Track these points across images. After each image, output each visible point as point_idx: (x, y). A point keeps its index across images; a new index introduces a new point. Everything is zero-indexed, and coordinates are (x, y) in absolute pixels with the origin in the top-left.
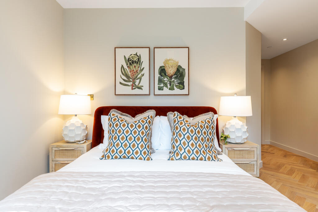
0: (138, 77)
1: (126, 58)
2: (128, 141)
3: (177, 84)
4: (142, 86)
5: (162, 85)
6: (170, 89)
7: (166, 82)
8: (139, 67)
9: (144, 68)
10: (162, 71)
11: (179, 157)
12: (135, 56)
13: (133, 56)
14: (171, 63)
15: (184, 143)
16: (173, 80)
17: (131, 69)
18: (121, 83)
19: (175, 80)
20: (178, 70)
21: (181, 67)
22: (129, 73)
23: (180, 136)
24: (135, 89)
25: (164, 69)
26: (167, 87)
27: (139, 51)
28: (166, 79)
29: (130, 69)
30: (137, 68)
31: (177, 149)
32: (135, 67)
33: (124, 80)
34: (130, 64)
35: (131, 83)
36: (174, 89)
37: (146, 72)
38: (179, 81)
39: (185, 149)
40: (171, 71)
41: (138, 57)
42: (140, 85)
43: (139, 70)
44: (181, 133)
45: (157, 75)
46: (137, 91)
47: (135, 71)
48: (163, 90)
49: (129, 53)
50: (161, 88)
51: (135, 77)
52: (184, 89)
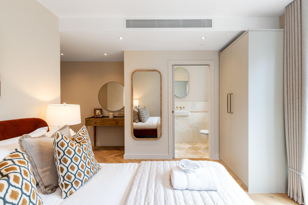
11: (80, 184)
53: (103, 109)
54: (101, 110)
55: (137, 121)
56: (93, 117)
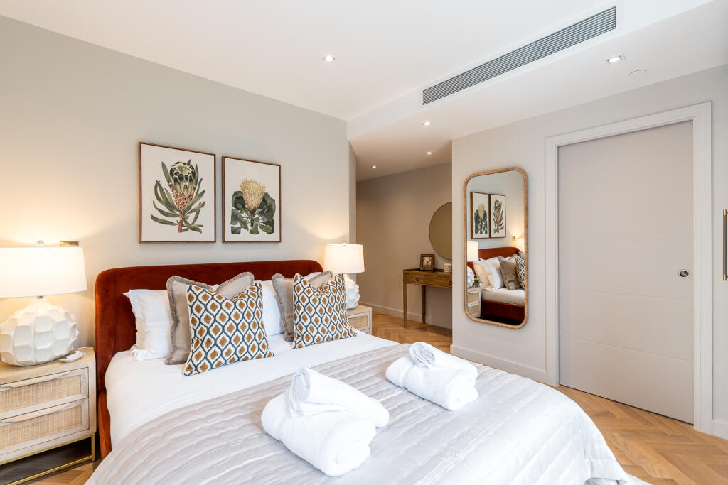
0: (193, 207)
1: (166, 168)
2: (240, 332)
3: (263, 224)
4: (202, 226)
5: (238, 225)
6: (251, 232)
7: (245, 219)
8: (194, 189)
9: (204, 191)
10: (239, 200)
11: (311, 340)
12: (186, 166)
13: (182, 165)
14: (253, 187)
15: (316, 320)
16: (256, 216)
17: (177, 191)
18: (153, 218)
19: (260, 218)
20: (264, 200)
21: (269, 196)
22: (174, 199)
23: (310, 310)
24: (185, 230)
25: (242, 197)
26: (246, 228)
27: (196, 159)
28: (244, 215)
29: (175, 191)
30: (190, 190)
31: (307, 330)
32: (186, 187)
33: (162, 212)
34: (176, 180)
35: (178, 219)
36: (258, 233)
37: (208, 198)
38: (266, 220)
39: (318, 328)
40: (253, 201)
41: (193, 168)
42: (197, 223)
43: (194, 195)
44: (311, 306)
45: (229, 207)
46: (190, 235)
47: (186, 194)
48: (239, 233)
49: (173, 158)
50: (236, 230)
51: (186, 207)
52: (273, 232)
53: (436, 256)
54: (432, 257)
55: (512, 285)
56: (419, 270)
